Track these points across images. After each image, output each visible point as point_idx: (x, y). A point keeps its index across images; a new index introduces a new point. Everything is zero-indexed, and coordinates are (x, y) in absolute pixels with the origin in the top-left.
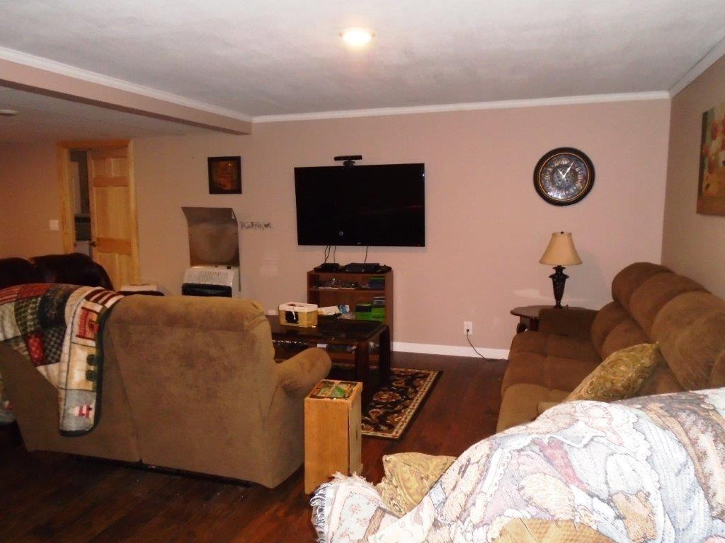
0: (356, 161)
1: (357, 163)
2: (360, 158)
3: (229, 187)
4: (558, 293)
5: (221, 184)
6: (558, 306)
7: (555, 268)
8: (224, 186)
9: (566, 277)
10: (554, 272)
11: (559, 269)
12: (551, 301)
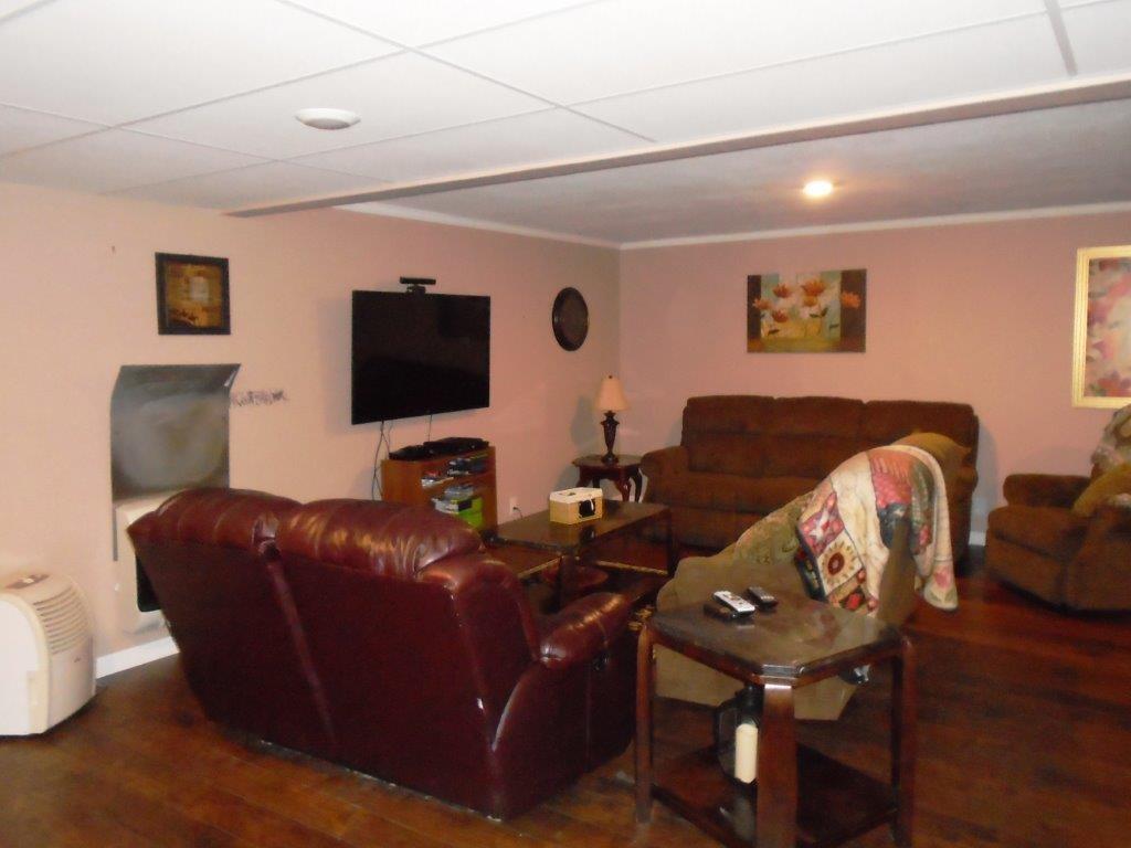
0: (426, 286)
1: (430, 289)
2: (432, 282)
3: (202, 320)
4: (610, 439)
5: (184, 314)
6: (610, 454)
7: (606, 414)
8: (193, 318)
9: (617, 423)
10: (605, 418)
11: (610, 415)
12: (603, 451)
